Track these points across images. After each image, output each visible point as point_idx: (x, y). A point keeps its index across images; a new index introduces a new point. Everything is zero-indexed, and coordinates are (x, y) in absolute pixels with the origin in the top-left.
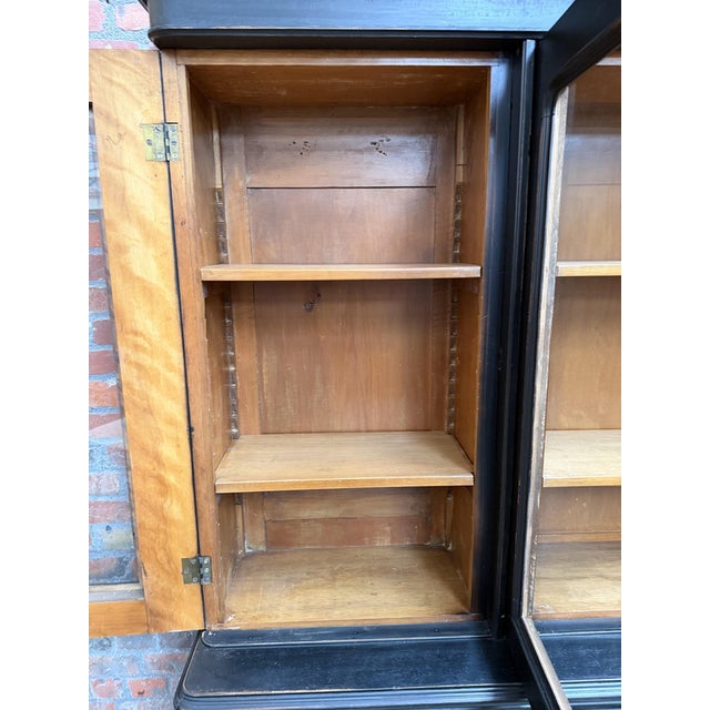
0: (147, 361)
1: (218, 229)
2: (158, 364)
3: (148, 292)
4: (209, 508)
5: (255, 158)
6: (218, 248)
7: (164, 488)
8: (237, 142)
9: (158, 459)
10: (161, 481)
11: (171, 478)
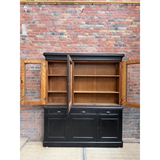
0: (43, 81)
1: (49, 72)
2: (44, 82)
3: (44, 76)
4: (47, 93)
5: (53, 67)
6: (49, 74)
7: (44, 92)
8: (52, 65)
9: (43, 89)
10: (43, 91)
11: (44, 91)
